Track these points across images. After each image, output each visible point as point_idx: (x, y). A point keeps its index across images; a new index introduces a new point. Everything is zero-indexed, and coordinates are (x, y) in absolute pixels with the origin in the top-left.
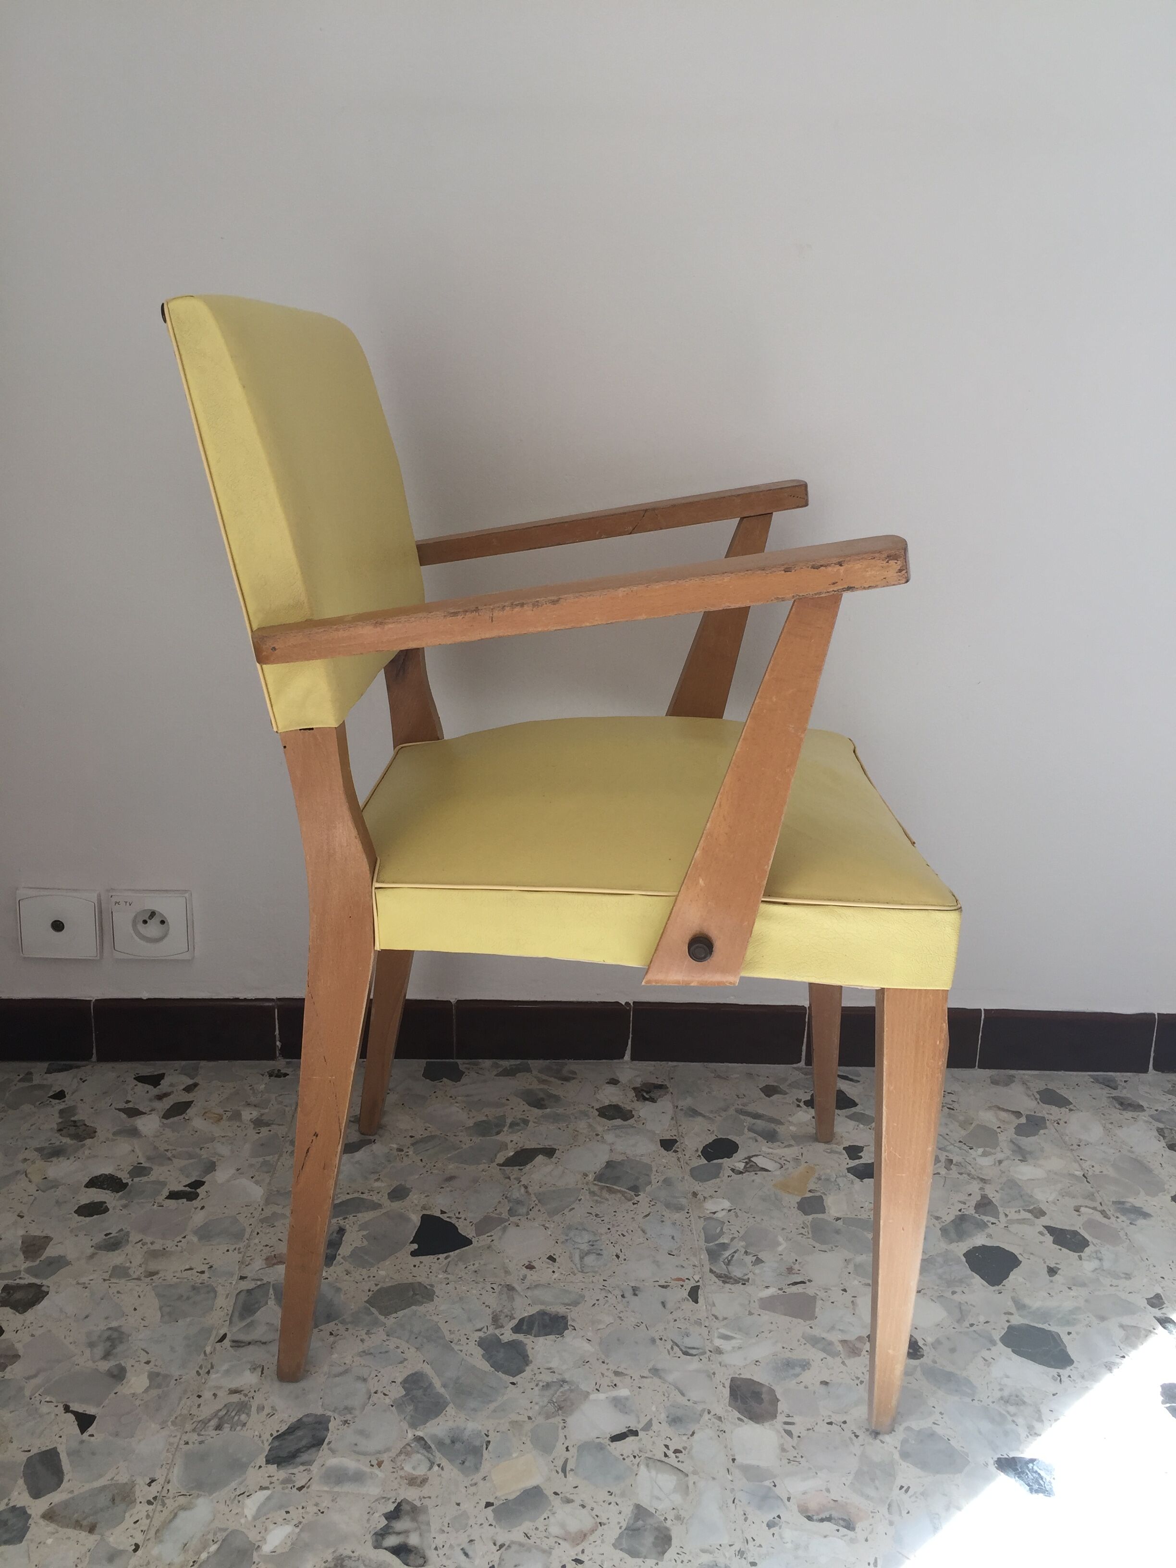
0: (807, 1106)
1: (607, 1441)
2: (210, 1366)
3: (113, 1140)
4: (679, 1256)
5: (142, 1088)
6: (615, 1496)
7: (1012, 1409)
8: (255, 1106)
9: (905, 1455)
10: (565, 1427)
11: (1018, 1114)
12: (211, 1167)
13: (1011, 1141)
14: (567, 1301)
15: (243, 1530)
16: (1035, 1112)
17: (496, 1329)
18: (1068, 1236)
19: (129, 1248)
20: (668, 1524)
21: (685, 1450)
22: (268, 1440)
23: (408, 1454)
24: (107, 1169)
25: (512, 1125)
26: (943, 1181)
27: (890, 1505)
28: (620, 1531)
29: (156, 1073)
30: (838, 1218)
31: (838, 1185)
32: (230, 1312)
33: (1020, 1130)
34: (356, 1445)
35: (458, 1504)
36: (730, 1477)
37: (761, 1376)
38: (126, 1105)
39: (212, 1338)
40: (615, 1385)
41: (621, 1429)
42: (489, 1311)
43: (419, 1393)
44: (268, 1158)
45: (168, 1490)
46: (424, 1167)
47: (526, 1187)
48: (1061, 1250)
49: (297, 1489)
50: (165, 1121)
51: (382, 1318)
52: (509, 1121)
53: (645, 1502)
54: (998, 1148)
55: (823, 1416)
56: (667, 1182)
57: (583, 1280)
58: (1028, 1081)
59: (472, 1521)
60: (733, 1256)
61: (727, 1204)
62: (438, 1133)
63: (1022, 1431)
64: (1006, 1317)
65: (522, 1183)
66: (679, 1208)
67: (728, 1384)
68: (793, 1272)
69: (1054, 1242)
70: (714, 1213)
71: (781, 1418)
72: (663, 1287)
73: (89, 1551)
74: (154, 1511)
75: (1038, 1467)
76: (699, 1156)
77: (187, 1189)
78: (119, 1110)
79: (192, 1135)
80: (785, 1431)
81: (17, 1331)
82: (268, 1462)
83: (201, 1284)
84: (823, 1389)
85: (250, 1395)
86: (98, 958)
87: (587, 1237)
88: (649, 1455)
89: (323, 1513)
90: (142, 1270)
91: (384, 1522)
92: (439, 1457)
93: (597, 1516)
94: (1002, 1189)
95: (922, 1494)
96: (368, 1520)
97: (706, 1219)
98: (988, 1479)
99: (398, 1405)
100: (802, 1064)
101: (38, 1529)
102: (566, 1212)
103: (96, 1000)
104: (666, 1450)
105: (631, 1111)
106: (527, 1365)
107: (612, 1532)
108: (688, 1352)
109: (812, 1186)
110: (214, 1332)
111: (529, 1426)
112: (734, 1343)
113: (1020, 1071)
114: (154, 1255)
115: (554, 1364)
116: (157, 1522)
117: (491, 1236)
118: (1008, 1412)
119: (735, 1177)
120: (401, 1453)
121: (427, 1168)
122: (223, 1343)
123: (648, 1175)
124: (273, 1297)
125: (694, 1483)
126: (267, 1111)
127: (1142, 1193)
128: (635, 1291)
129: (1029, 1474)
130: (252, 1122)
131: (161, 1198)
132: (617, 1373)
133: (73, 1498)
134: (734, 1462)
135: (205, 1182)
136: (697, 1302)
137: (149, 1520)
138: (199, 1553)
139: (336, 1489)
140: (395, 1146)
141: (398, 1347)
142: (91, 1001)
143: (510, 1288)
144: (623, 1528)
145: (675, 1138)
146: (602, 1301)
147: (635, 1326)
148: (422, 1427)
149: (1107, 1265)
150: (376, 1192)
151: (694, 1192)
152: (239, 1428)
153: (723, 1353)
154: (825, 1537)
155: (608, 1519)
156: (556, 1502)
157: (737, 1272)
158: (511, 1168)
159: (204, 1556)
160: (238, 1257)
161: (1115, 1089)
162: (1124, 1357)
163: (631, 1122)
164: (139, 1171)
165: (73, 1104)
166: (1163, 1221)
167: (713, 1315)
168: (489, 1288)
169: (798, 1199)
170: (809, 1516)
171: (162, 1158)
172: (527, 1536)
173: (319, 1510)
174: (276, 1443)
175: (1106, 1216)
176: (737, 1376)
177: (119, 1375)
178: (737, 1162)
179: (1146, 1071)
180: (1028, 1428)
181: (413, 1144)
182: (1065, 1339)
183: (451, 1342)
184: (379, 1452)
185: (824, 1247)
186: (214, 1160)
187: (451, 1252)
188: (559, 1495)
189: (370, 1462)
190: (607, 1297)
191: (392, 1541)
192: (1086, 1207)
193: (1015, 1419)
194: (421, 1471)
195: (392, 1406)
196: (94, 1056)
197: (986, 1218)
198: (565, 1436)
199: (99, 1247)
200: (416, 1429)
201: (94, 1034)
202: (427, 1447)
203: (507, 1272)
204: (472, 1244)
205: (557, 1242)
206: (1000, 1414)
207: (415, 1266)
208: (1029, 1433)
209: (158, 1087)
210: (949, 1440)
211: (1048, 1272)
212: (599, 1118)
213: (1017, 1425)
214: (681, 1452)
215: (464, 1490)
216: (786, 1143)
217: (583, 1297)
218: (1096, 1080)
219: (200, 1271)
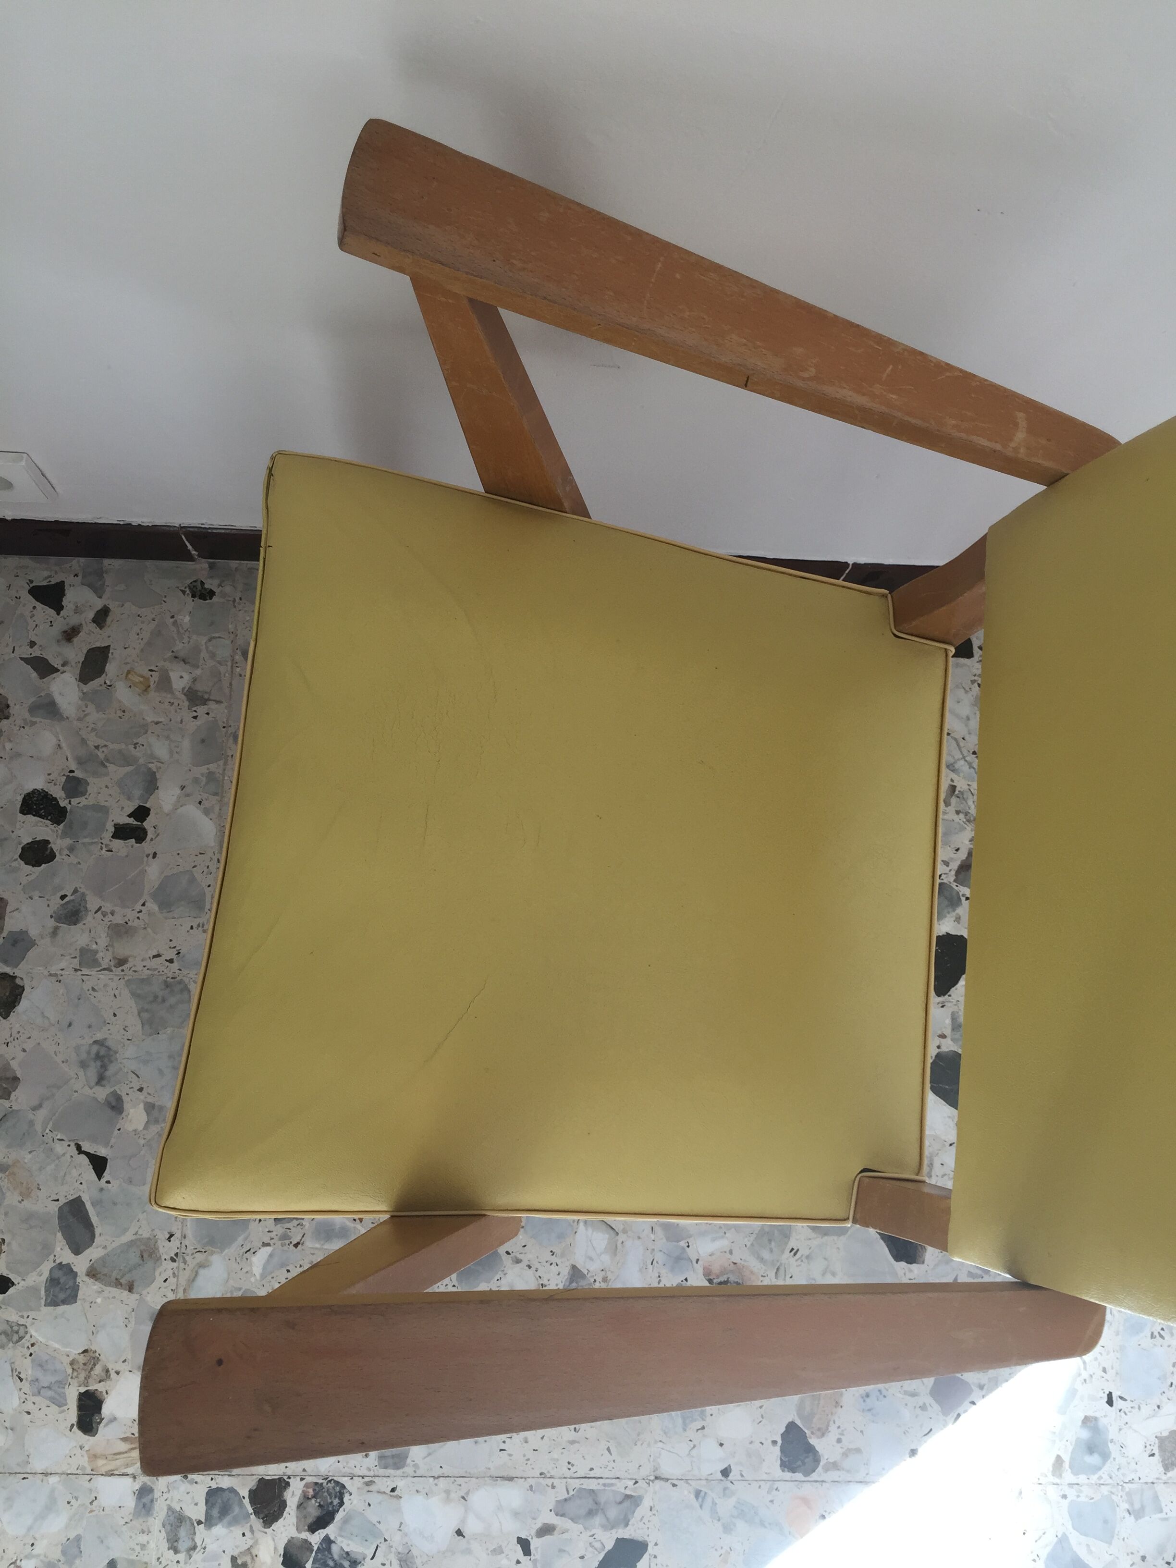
3: (31, 723)
5: (42, 613)
6: (556, 1256)
8: (184, 660)
19: (90, 920)
24: (37, 780)
27: (778, 1269)
29: (52, 583)
36: (652, 1237)
38: (32, 649)
44: (212, 767)
45: (186, 1246)
49: (294, 1245)
50: (86, 688)
53: (580, 1263)
64: (939, 1041)
73: (133, 1311)
74: (178, 1268)
78: (26, 661)
79: (120, 717)
81: (8, 1043)
83: (172, 978)
90: (110, 955)
93: (540, 1277)
95: (808, 1257)
101: (88, 1288)
114: (118, 931)
116: (183, 1281)
125: (622, 1242)
126: (198, 668)
130: (186, 695)
131: (106, 834)
133: (108, 1255)
135: (150, 808)
137: (176, 1278)
155: (549, 1280)
156: (507, 1264)
164: (73, 785)
170: (711, 1279)
171: (93, 760)
177: (116, 1105)
186: (152, 767)
188: (510, 1254)
199: (58, 918)
209: (62, 613)
219: (168, 959)
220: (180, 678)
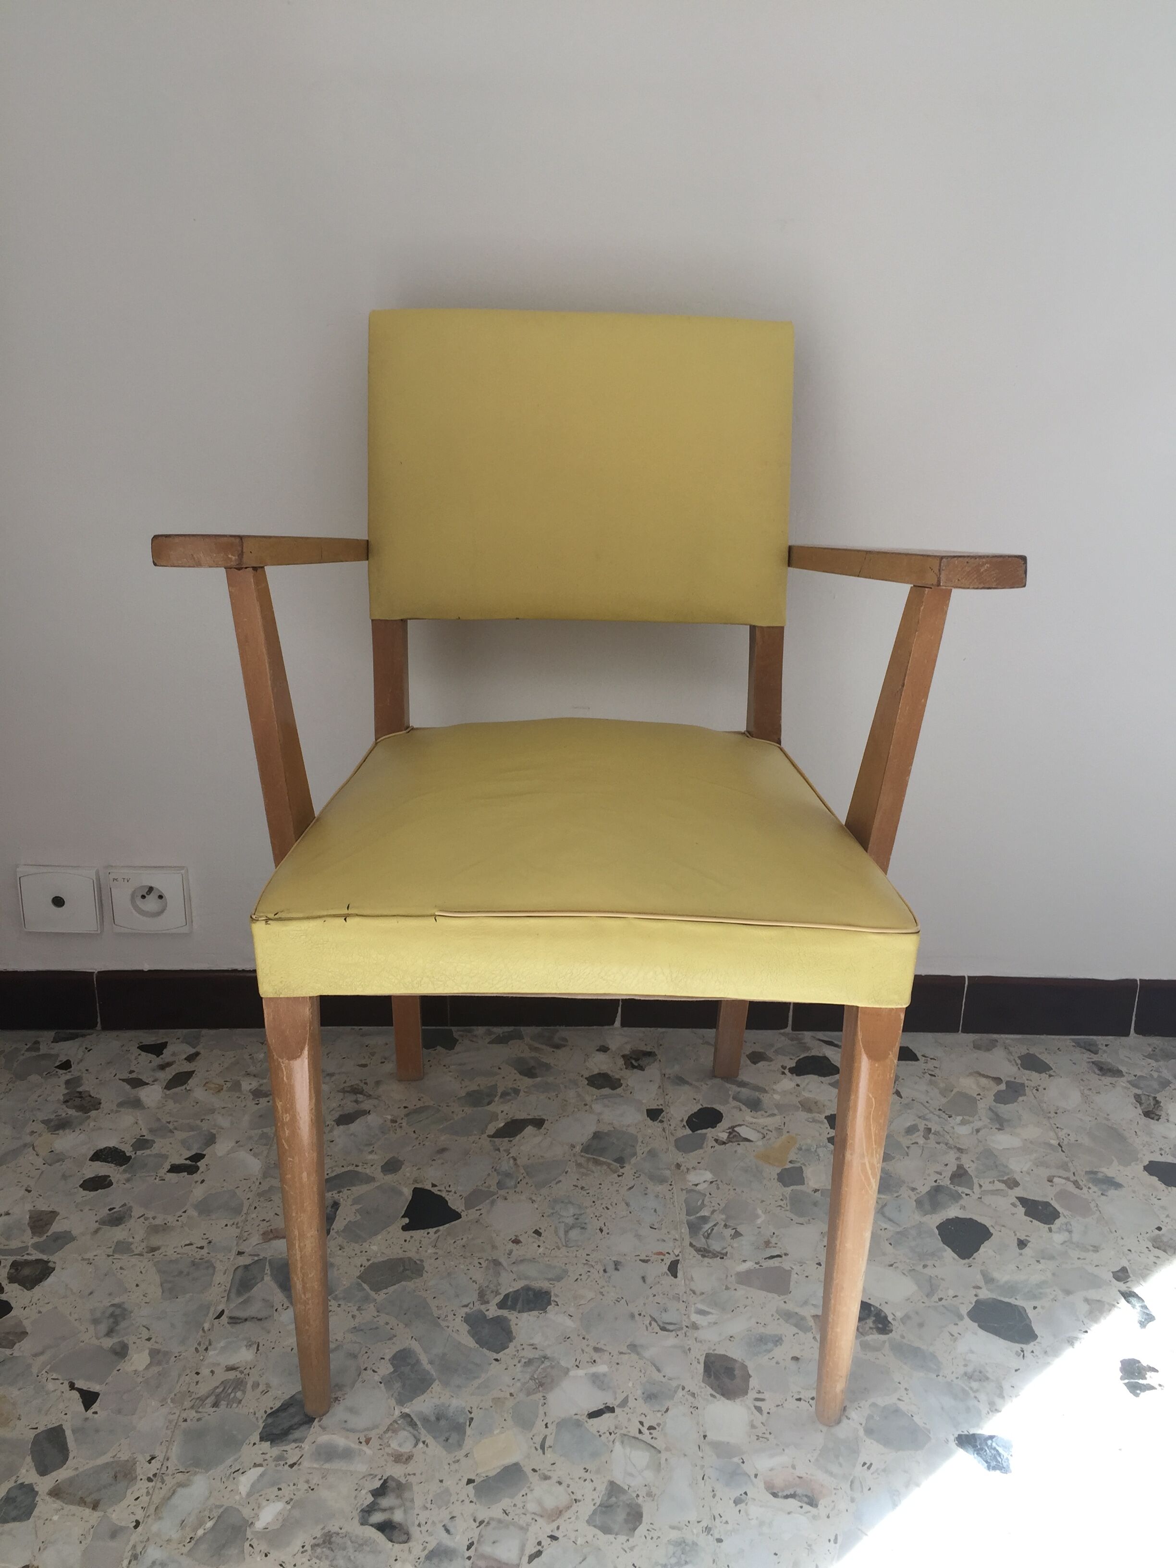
0: (792, 1073)
1: (585, 1418)
2: (207, 1343)
3: (117, 1112)
4: (660, 1229)
5: (145, 1057)
6: (590, 1472)
7: (975, 1385)
8: (255, 1076)
9: (869, 1432)
10: (545, 1404)
11: (998, 1080)
12: (211, 1140)
13: (990, 1109)
14: (550, 1276)
15: (237, 1507)
16: (1015, 1078)
17: (482, 1304)
18: (1040, 1207)
19: (131, 1223)
20: (640, 1500)
21: (659, 1427)
22: (262, 1417)
23: (395, 1431)
24: (110, 1142)
25: (504, 1094)
26: (921, 1151)
27: (852, 1482)
28: (594, 1508)
29: (159, 1042)
30: (816, 1189)
31: (818, 1155)
32: (228, 1288)
33: (1000, 1098)
34: (346, 1422)
35: (441, 1481)
36: (701, 1454)
37: (736, 1352)
38: (130, 1075)
39: (211, 1314)
40: (595, 1361)
41: (598, 1406)
42: (476, 1286)
43: (406, 1370)
44: (265, 1130)
45: (167, 1467)
46: (417, 1138)
47: (515, 1159)
48: (1032, 1222)
49: (289, 1466)
50: (168, 1092)
51: (372, 1293)
52: (500, 1091)
53: (619, 1480)
54: (976, 1117)
55: (792, 1392)
56: (652, 1154)
57: (567, 1254)
58: (1010, 1045)
59: (453, 1498)
60: (713, 1229)
61: (709, 1176)
62: (431, 1103)
63: (983, 1407)
64: (974, 1292)
65: (511, 1155)
66: (662, 1180)
67: (702, 1361)
68: (770, 1245)
69: (1026, 1214)
70: (696, 1185)
71: (752, 1394)
72: (643, 1261)
73: (92, 1528)
74: (154, 1488)
75: (996, 1444)
76: (684, 1126)
77: (188, 1162)
78: (123, 1080)
79: (193, 1106)
80: (756, 1407)
81: (25, 1308)
82: (262, 1439)
83: (200, 1259)
84: (793, 1365)
85: (246, 1372)
86: (99, 932)
87: (572, 1210)
88: (624, 1431)
89: (313, 1490)
90: (144, 1245)
91: (370, 1499)
92: (424, 1434)
93: (573, 1493)
94: (978, 1159)
95: (884, 1470)
96: (356, 1497)
97: (689, 1191)
98: (948, 1455)
99: (387, 1382)
100: (789, 1029)
101: (46, 1506)
102: (553, 1184)
103: (99, 972)
104: (640, 1427)
105: (620, 1080)
106: (511, 1341)
107: (586, 1509)
108: (665, 1328)
109: (792, 1156)
110: (212, 1309)
111: (510, 1403)
112: (711, 1318)
113: (1002, 1036)
114: (155, 1230)
115: (537, 1340)
116: (157, 1498)
117: (480, 1210)
118: (971, 1388)
119: (717, 1147)
120: (388, 1430)
121: (420, 1140)
122: (221, 1318)
123: (634, 1146)
124: (269, 1272)
125: (666, 1460)
126: (265, 1081)
127: (1115, 1162)
128: (617, 1265)
129: (988, 1451)
130: (252, 1093)
131: (162, 1172)
132: (596, 1350)
133: (77, 1475)
134: (705, 1439)
135: (205, 1155)
136: (676, 1277)
137: (149, 1497)
138: (195, 1530)
139: (327, 1466)
140: (389, 1117)
141: (387, 1324)
142: (94, 973)
143: (496, 1263)
144: (598, 1504)
145: (660, 1107)
146: (584, 1277)
147: (616, 1302)
148: (409, 1404)
149: (1076, 1237)
150: (369, 1165)
151: (677, 1163)
152: (235, 1405)
153: (698, 1329)
154: (789, 1513)
155: (583, 1496)
156: (534, 1478)
157: (716, 1246)
158: (501, 1139)
159: (200, 1532)
160: (234, 1231)
161: (1095, 1054)
162: (1086, 1332)
163: (619, 1091)
164: (142, 1143)
165: (79, 1074)
166: (1134, 1192)
167: (691, 1290)
168: (476, 1262)
169: (779, 1170)
170: (775, 1493)
171: (163, 1129)
172: (505, 1512)
173: (310, 1487)
174: (270, 1421)
175: (1079, 1187)
176: (711, 1352)
177: (121, 1352)
178: (720, 1132)
179: (1127, 1034)
180: (989, 1404)
181: (407, 1115)
182: (1031, 1314)
183: (439, 1318)
184: (368, 1429)
185: (801, 1220)
186: (214, 1131)
187: (440, 1226)
188: (537, 1471)
189: (359, 1439)
190: (589, 1272)
191: (378, 1517)
192: (1060, 1177)
193: (977, 1395)
194: (407, 1448)
195: (381, 1383)
196: (99, 1024)
197: (960, 1189)
198: (545, 1413)
199: (103, 1222)
200: (403, 1406)
201: (98, 1004)
202: (412, 1424)
203: (494, 1247)
204: (461, 1217)
205: (543, 1216)
206: (963, 1390)
207: (405, 1241)
208: (990, 1409)
209: (161, 1056)
210: (912, 1416)
211: (1018, 1245)
212: (588, 1087)
213: (979, 1401)
214: (655, 1428)
215: (447, 1467)
216: (770, 1112)
217: (566, 1271)
218: (1078, 1044)
219: (199, 1246)
220: (248, 1085)
